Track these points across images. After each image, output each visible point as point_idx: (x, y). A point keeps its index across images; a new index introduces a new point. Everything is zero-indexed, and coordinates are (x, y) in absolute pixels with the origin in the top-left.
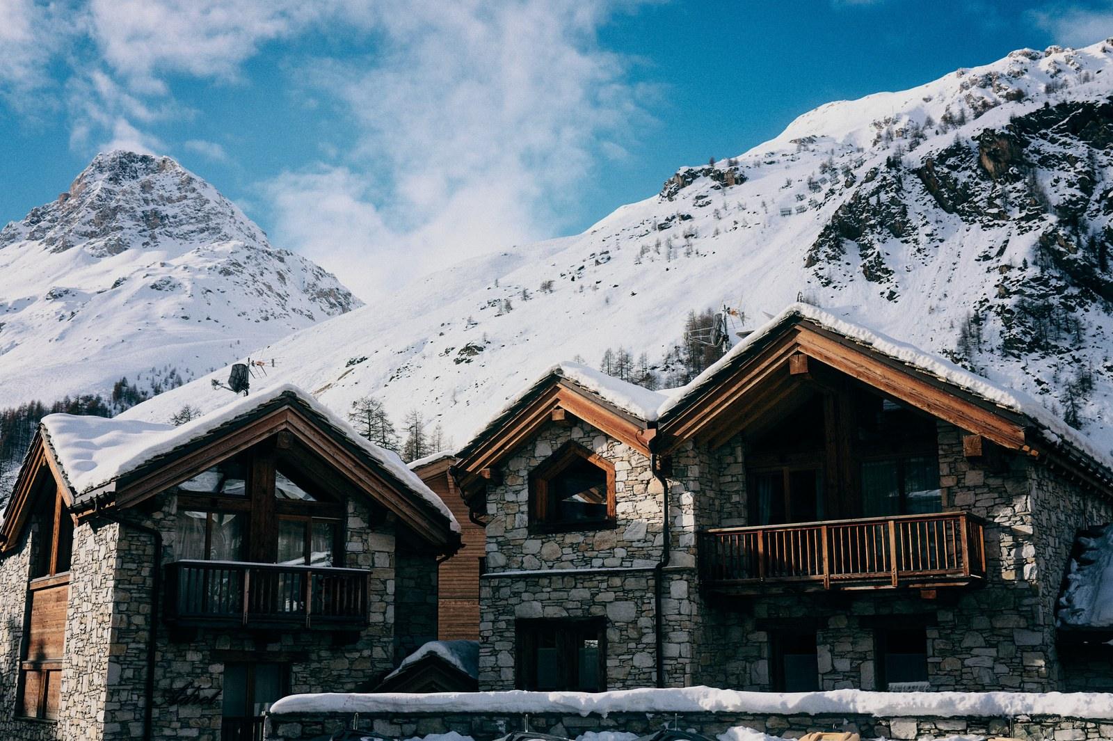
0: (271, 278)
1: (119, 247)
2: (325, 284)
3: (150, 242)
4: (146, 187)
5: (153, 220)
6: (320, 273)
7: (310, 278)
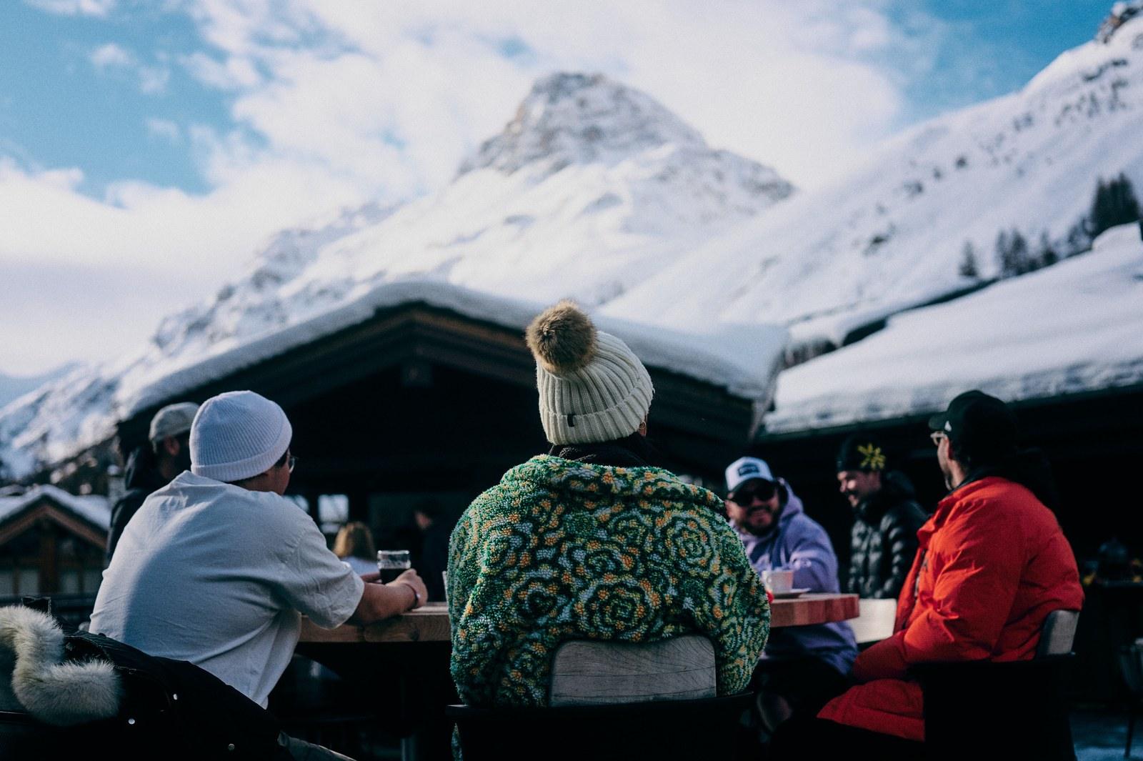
0: (710, 179)
1: (560, 166)
2: (764, 178)
3: (591, 156)
4: (582, 103)
5: (593, 135)
6: (757, 167)
7: (748, 173)
